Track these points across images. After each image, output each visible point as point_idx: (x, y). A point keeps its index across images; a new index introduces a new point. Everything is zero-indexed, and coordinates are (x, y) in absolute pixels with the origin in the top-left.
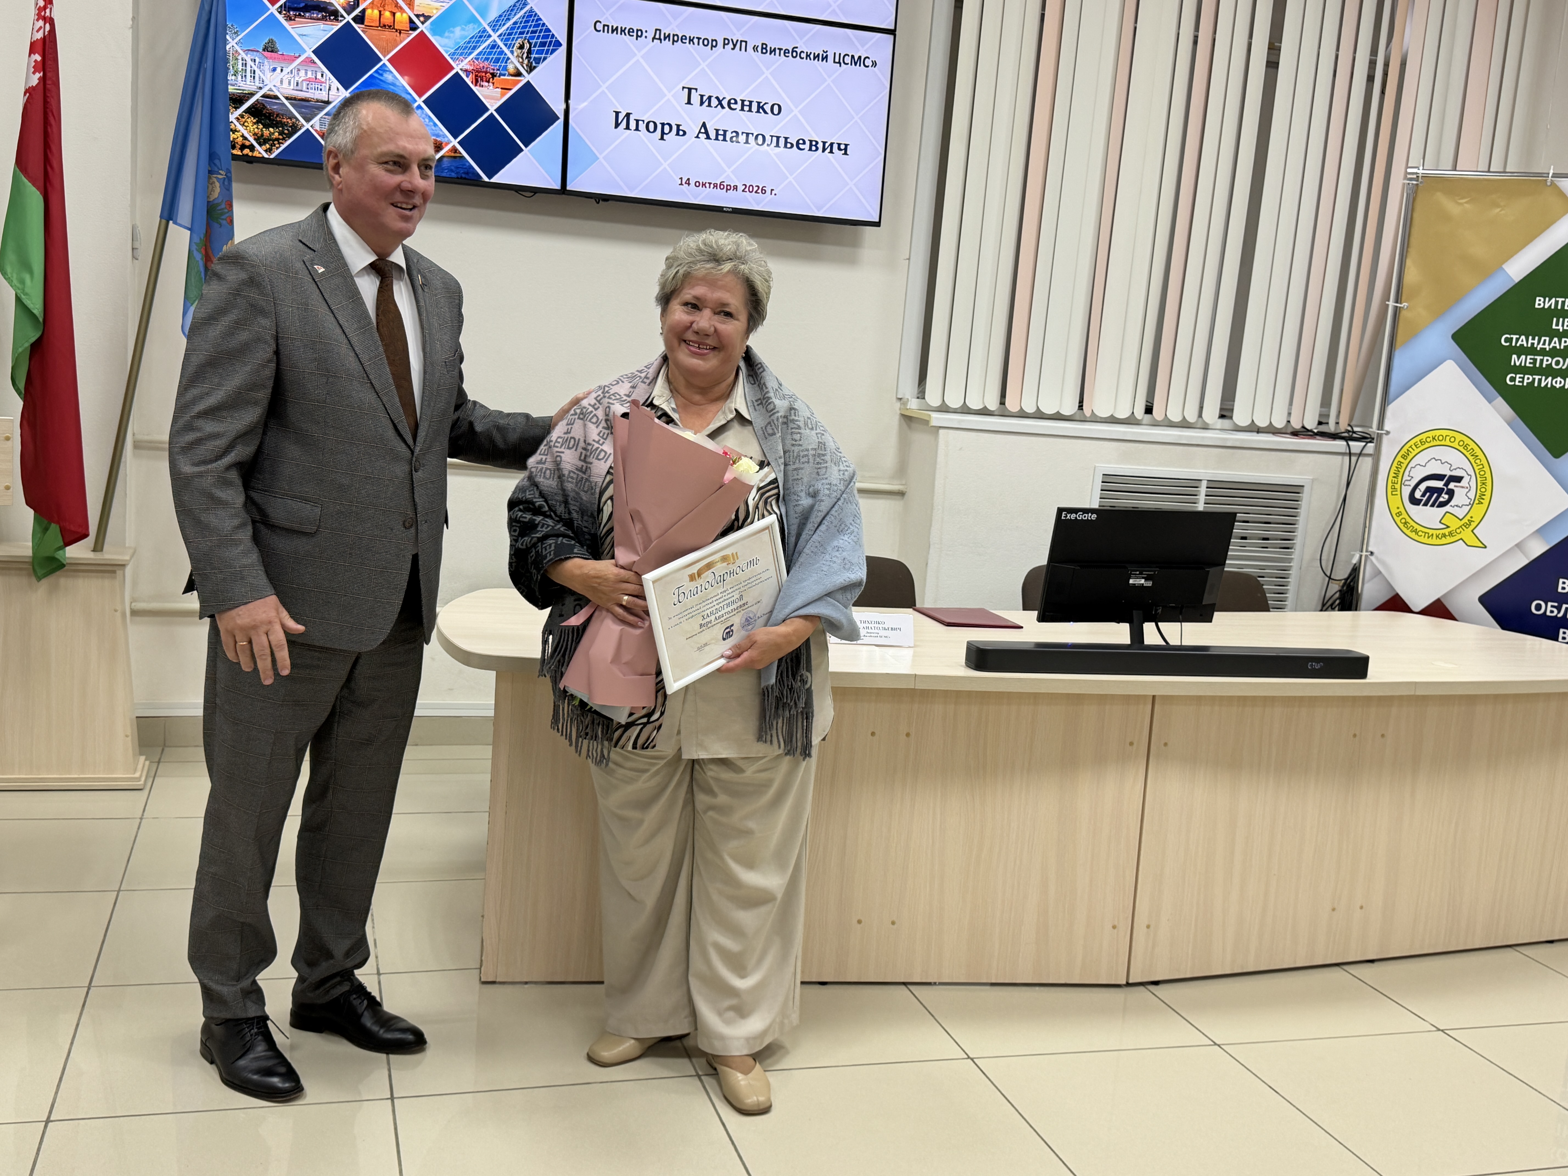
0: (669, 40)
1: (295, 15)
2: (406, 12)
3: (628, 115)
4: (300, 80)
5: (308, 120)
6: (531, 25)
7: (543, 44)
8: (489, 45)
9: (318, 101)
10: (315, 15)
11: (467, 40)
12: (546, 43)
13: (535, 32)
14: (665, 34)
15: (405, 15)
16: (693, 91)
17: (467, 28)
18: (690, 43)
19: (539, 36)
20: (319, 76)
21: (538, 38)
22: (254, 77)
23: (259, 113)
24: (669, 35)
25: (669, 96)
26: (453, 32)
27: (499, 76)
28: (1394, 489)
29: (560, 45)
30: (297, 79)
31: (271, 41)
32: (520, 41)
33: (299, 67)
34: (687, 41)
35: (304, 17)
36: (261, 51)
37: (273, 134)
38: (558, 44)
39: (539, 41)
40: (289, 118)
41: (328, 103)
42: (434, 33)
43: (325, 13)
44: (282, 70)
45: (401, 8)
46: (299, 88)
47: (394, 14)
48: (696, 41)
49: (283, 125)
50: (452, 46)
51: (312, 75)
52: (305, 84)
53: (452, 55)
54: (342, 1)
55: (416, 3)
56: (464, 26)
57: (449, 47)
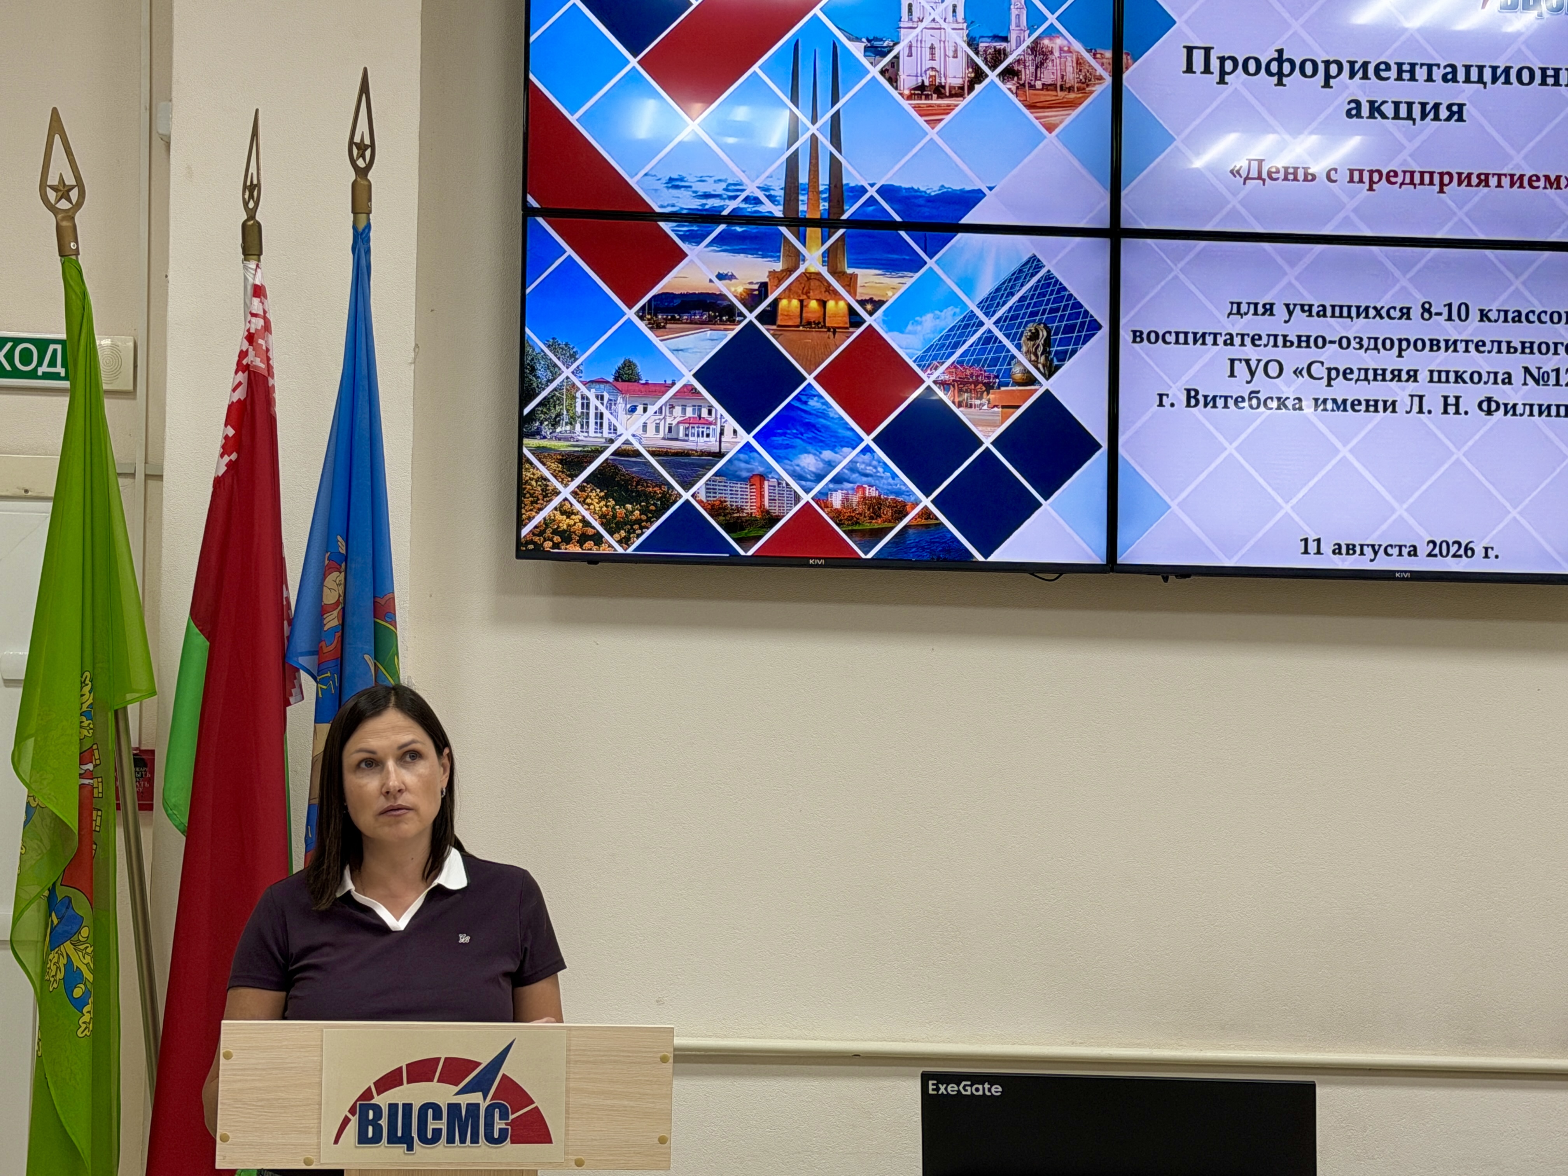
1: (666, 319)
2: (843, 299)
4: (674, 423)
5: (687, 486)
6: (1049, 300)
7: (1069, 329)
8: (980, 338)
9: (703, 453)
10: (698, 317)
11: (944, 333)
12: (1075, 325)
13: (1057, 310)
15: (842, 304)
17: (943, 314)
19: (1062, 316)
20: (704, 413)
21: (1061, 320)
22: (601, 424)
23: (609, 480)
26: (920, 323)
27: (999, 388)
29: (1099, 327)
30: (669, 420)
31: (628, 365)
32: (1031, 327)
33: (673, 402)
35: (679, 322)
36: (611, 379)
37: (632, 512)
38: (1095, 326)
39: (1064, 323)
40: (656, 486)
41: (720, 455)
42: (890, 329)
43: (715, 312)
44: (645, 410)
45: (835, 292)
46: (673, 435)
47: (823, 304)
49: (648, 497)
50: (920, 346)
51: (694, 413)
52: (681, 428)
53: (919, 360)
54: (740, 289)
55: (860, 282)
56: (937, 312)
57: (917, 350)
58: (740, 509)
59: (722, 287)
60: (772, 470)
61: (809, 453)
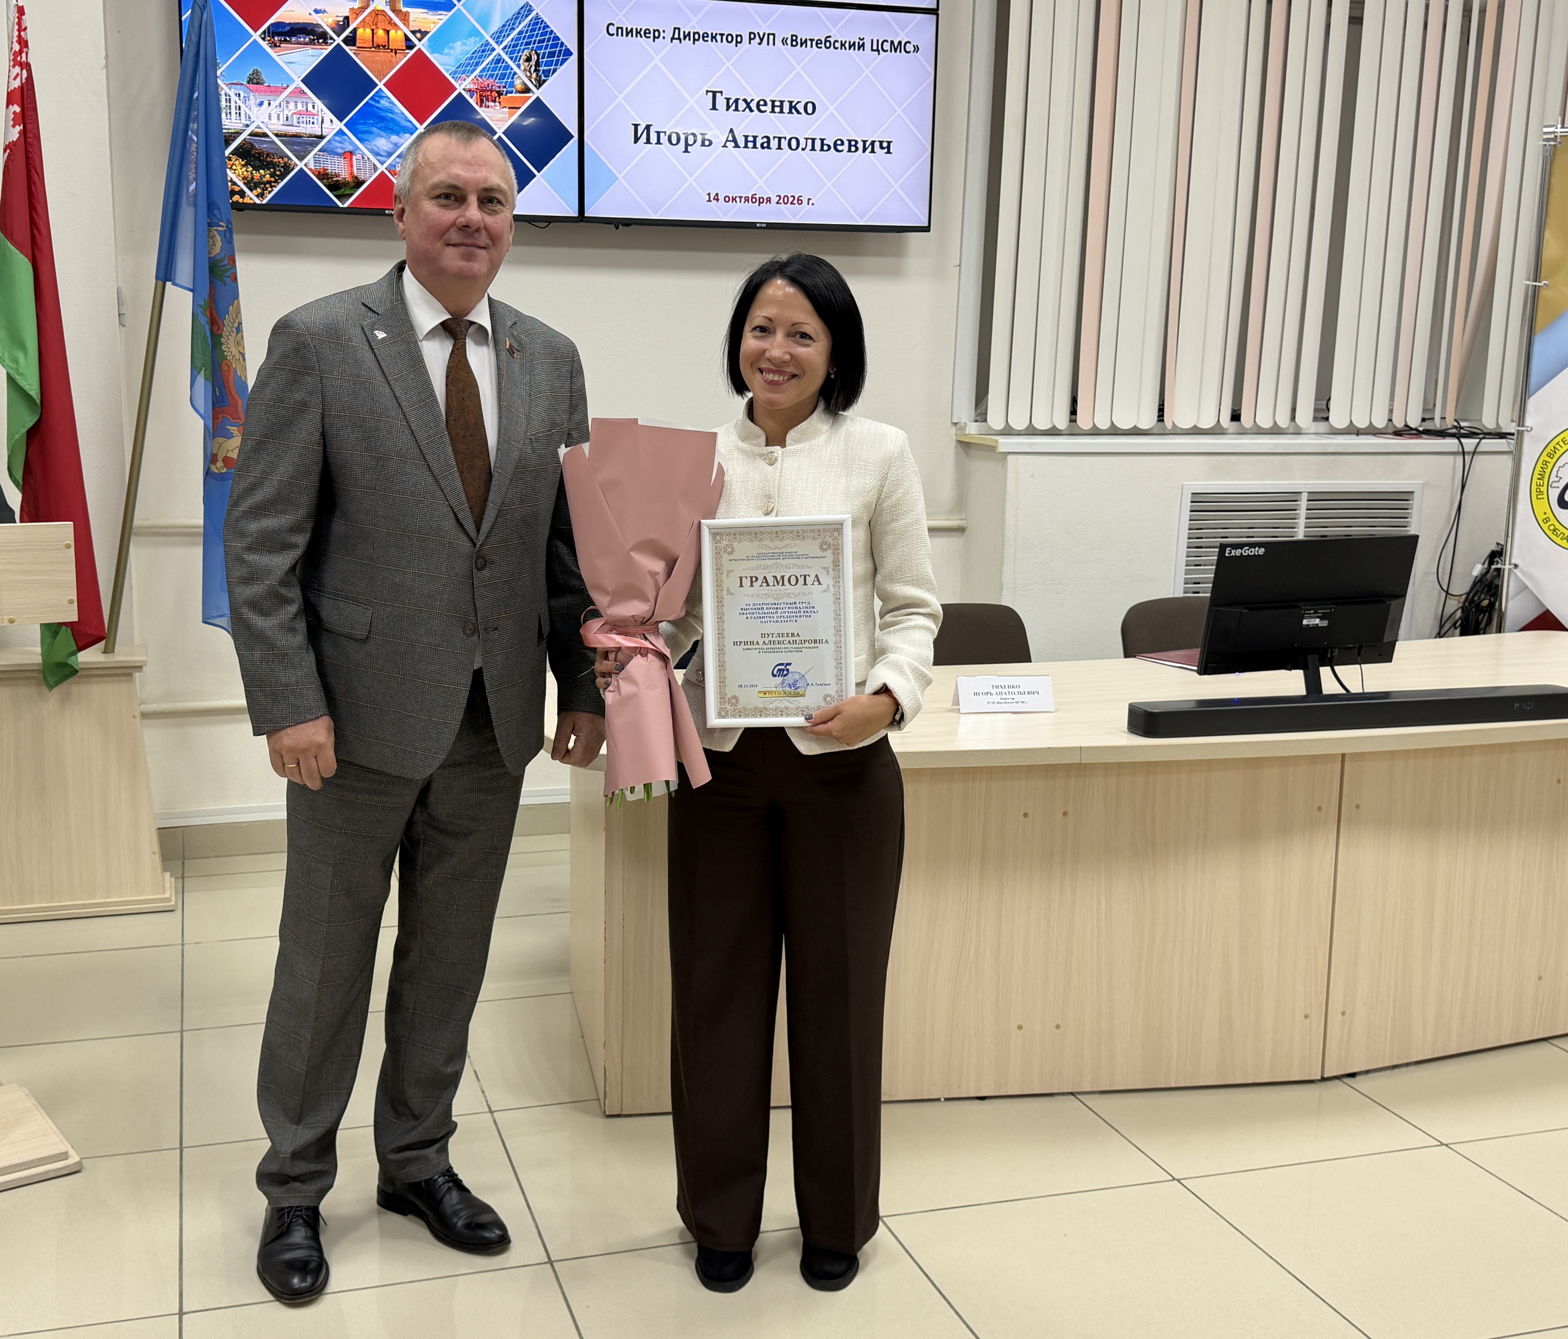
0: (689, 39)
1: (281, 40)
2: (401, 29)
3: (648, 127)
4: (290, 114)
5: (301, 159)
6: (538, 34)
7: (552, 55)
8: (493, 59)
9: (311, 136)
10: (302, 39)
11: (469, 55)
12: (555, 52)
13: (543, 41)
14: (684, 32)
15: (400, 32)
16: (718, 95)
17: (468, 42)
18: (712, 41)
19: (547, 46)
20: (310, 108)
21: (546, 48)
22: (240, 113)
23: (246, 153)
24: (689, 33)
25: (692, 102)
26: (453, 48)
27: (506, 94)
28: (1541, 493)
29: (571, 54)
30: (286, 112)
31: (256, 73)
32: (526, 52)
33: (288, 99)
34: (709, 39)
35: (290, 42)
36: (245, 83)
37: (264, 176)
38: (568, 53)
39: (547, 51)
40: (280, 157)
41: (322, 137)
42: (433, 51)
43: (314, 36)
44: (269, 104)
45: (395, 24)
46: (289, 123)
47: (388, 32)
48: (718, 37)
49: (274, 165)
50: (453, 64)
51: (303, 107)
52: (295, 117)
53: (453, 74)
54: (330, 21)
55: (412, 18)
56: (464, 40)
57: (450, 66)
58: (337, 175)
59: (317, 19)
60: (358, 148)
61: (381, 136)
